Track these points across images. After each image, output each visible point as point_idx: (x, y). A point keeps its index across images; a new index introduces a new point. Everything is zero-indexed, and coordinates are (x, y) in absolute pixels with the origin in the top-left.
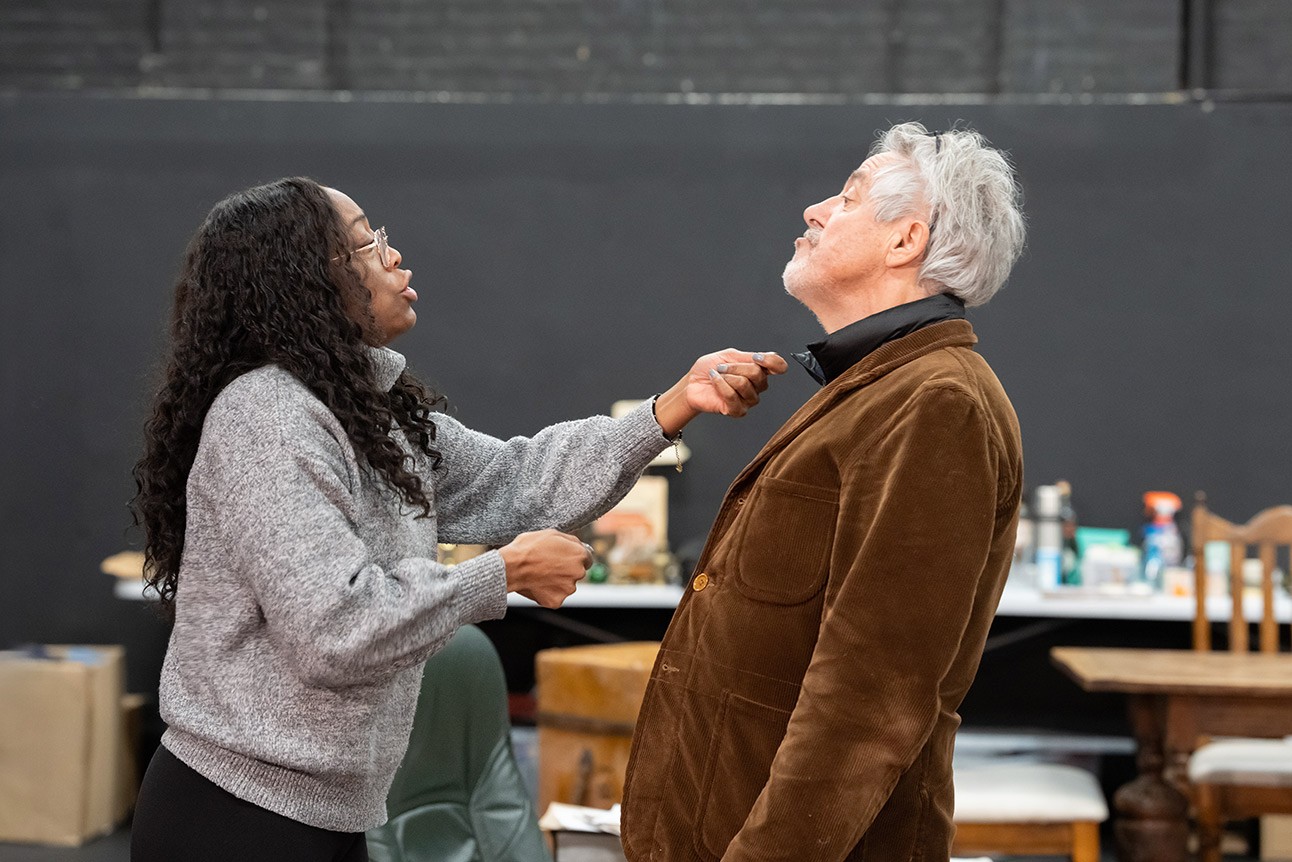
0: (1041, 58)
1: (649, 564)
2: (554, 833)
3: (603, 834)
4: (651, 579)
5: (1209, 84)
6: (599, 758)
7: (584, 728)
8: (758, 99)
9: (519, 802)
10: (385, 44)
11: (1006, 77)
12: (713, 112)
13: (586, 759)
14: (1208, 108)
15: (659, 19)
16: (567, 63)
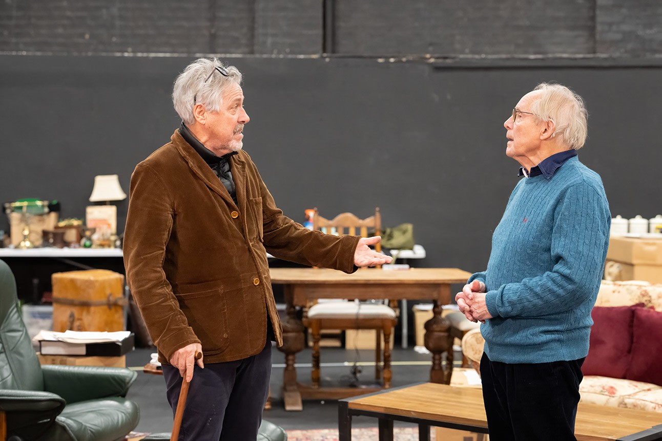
0: (269, 41)
1: (108, 240)
2: (40, 341)
3: (59, 341)
4: (109, 246)
5: (334, 51)
6: (76, 316)
7: (71, 303)
8: (152, 55)
9: (21, 329)
10: (6, 33)
11: (256, 48)
12: (134, 59)
13: (72, 316)
14: (327, 60)
15: (118, 23)
16: (80, 40)
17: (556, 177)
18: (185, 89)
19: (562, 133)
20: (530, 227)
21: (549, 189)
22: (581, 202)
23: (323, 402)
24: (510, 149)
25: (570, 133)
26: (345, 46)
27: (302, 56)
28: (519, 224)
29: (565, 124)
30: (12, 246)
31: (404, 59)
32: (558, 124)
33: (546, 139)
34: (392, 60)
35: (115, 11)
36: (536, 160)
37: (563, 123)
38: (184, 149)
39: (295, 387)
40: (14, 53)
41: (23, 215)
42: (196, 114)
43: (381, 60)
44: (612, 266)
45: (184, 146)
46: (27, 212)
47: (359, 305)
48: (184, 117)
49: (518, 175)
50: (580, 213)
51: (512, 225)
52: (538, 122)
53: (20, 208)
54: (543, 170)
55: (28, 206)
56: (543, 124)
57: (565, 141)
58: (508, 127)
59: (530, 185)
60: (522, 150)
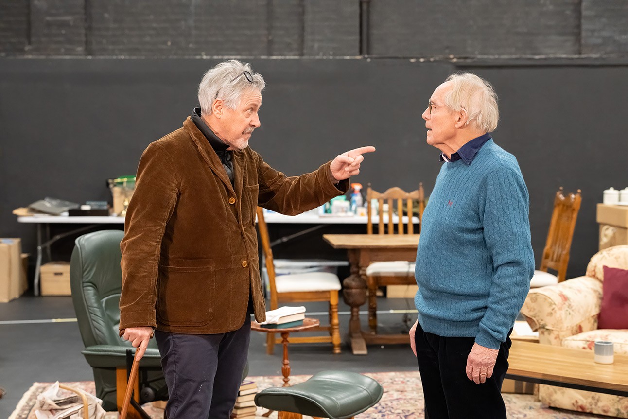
10: (104, 41)
14: (369, 60)
15: (194, 32)
16: (164, 47)
17: (475, 161)
18: (211, 83)
19: (475, 119)
20: (455, 210)
21: (470, 173)
22: (504, 185)
23: (382, 347)
24: (430, 139)
25: (482, 119)
26: (378, 49)
27: (348, 58)
28: (445, 206)
29: (478, 111)
30: (115, 214)
31: (432, 60)
32: (470, 113)
33: (461, 128)
34: (422, 60)
35: (191, 23)
36: (455, 147)
37: (475, 110)
38: (195, 134)
39: (360, 335)
40: (114, 57)
41: (123, 189)
42: (214, 108)
43: (413, 60)
44: (607, 229)
45: (196, 132)
46: (127, 186)
47: (409, 264)
48: (203, 107)
49: (440, 161)
50: (505, 197)
51: (438, 208)
52: (452, 112)
53: (122, 183)
54: (462, 155)
55: (127, 182)
56: (456, 114)
57: (478, 127)
58: (426, 118)
59: (451, 169)
60: (440, 139)
